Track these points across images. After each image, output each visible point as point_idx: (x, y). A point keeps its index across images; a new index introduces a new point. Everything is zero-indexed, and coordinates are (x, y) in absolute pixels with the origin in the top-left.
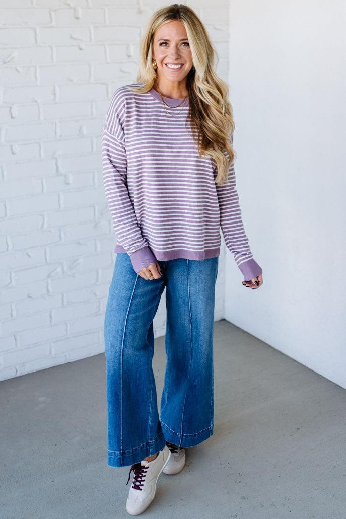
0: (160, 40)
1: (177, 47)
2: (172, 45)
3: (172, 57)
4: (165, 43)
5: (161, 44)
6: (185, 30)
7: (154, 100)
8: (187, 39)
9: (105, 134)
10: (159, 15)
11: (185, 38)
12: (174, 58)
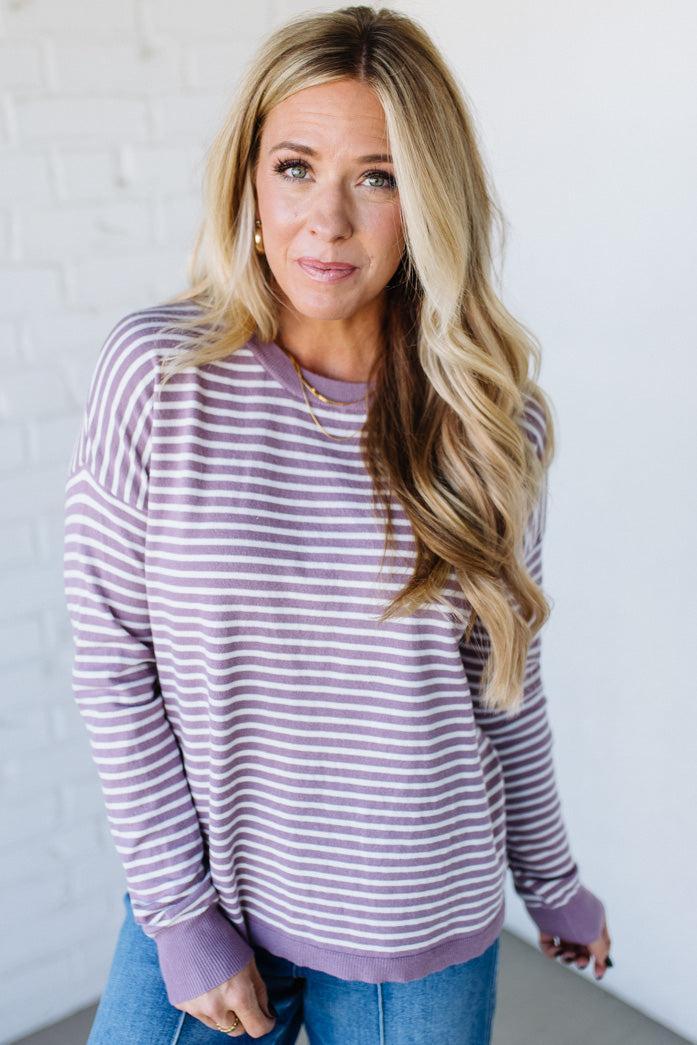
0: (283, 146)
1: (343, 189)
2: (327, 174)
3: (319, 229)
4: (298, 165)
5: (281, 168)
6: (383, 121)
7: (265, 376)
8: (387, 158)
9: (84, 488)
10: (286, 48)
11: (380, 151)
12: (328, 231)
